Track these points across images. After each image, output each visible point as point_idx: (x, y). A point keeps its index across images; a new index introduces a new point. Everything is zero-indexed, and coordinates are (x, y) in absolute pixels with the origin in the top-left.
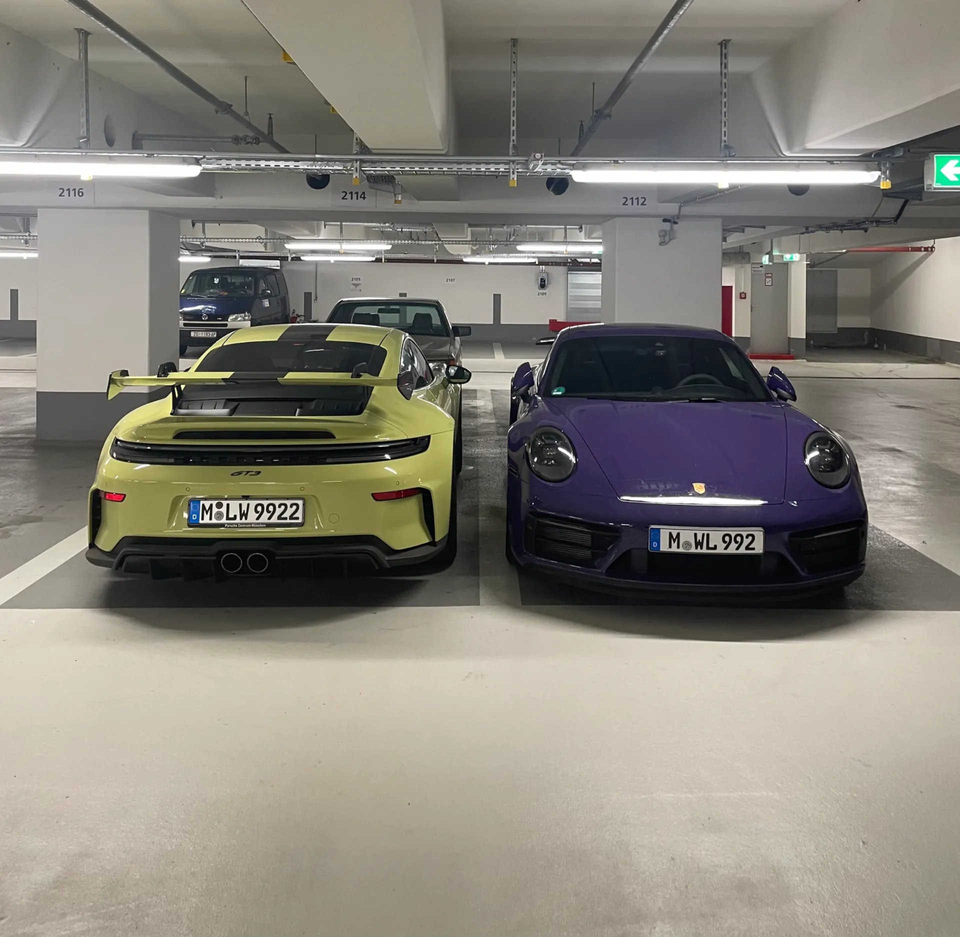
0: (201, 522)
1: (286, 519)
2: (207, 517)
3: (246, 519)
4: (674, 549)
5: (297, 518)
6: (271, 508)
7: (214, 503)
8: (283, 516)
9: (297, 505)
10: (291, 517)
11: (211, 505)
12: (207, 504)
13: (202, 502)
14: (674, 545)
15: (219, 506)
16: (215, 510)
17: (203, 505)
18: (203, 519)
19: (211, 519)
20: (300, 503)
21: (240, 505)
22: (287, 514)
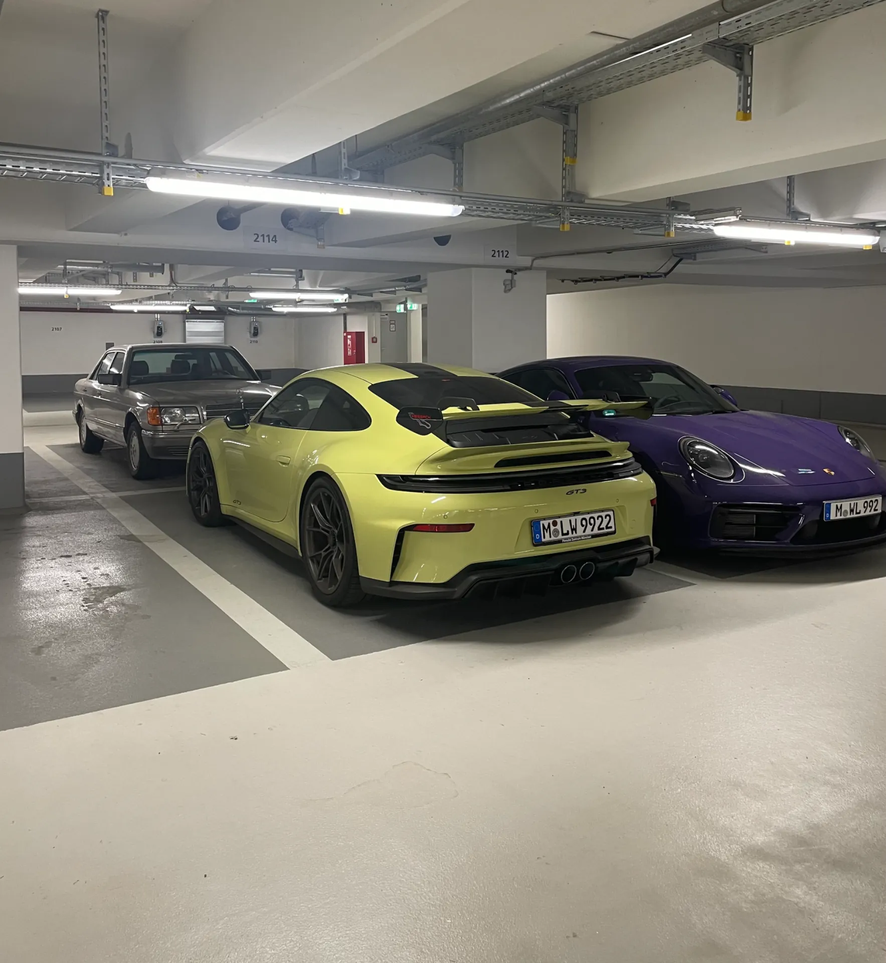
0: (543, 540)
1: (603, 529)
2: (547, 535)
3: (576, 533)
4: (839, 517)
5: (611, 527)
6: (592, 521)
7: (551, 521)
8: (601, 527)
9: (609, 515)
10: (607, 527)
11: (549, 524)
12: (546, 523)
13: (542, 522)
14: (839, 514)
15: (555, 524)
16: (552, 528)
17: (543, 525)
18: (544, 538)
19: (550, 537)
20: (611, 513)
21: (570, 521)
22: (603, 525)
